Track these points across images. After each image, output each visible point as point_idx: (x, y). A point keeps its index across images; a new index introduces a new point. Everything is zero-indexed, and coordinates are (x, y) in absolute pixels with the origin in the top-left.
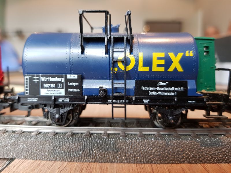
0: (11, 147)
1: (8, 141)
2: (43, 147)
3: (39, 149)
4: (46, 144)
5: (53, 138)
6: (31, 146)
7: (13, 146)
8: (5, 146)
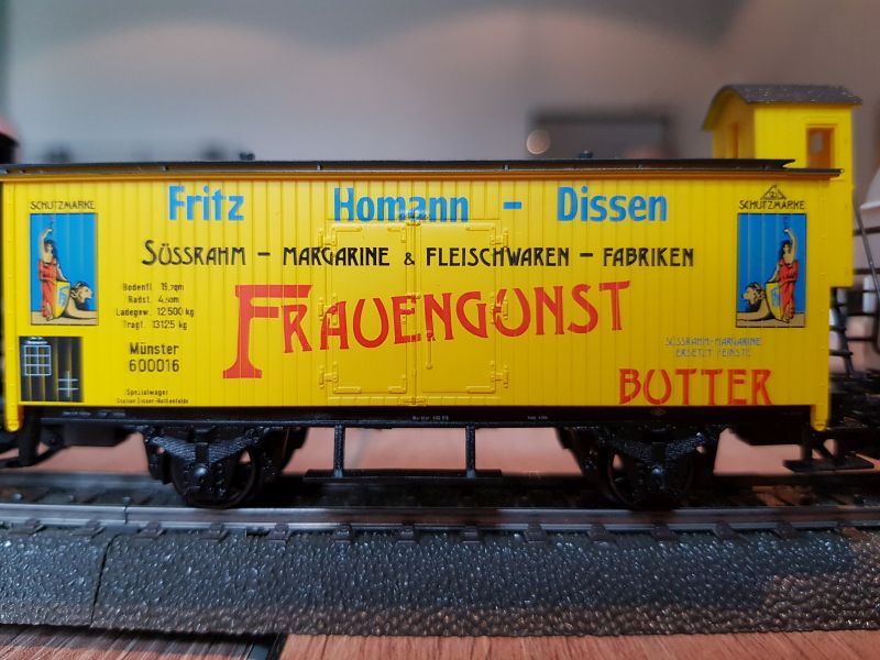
0: (261, 590)
1: (248, 567)
2: (385, 587)
3: (371, 593)
4: (396, 573)
5: (417, 553)
6: (339, 585)
7: (269, 585)
8: (236, 587)
